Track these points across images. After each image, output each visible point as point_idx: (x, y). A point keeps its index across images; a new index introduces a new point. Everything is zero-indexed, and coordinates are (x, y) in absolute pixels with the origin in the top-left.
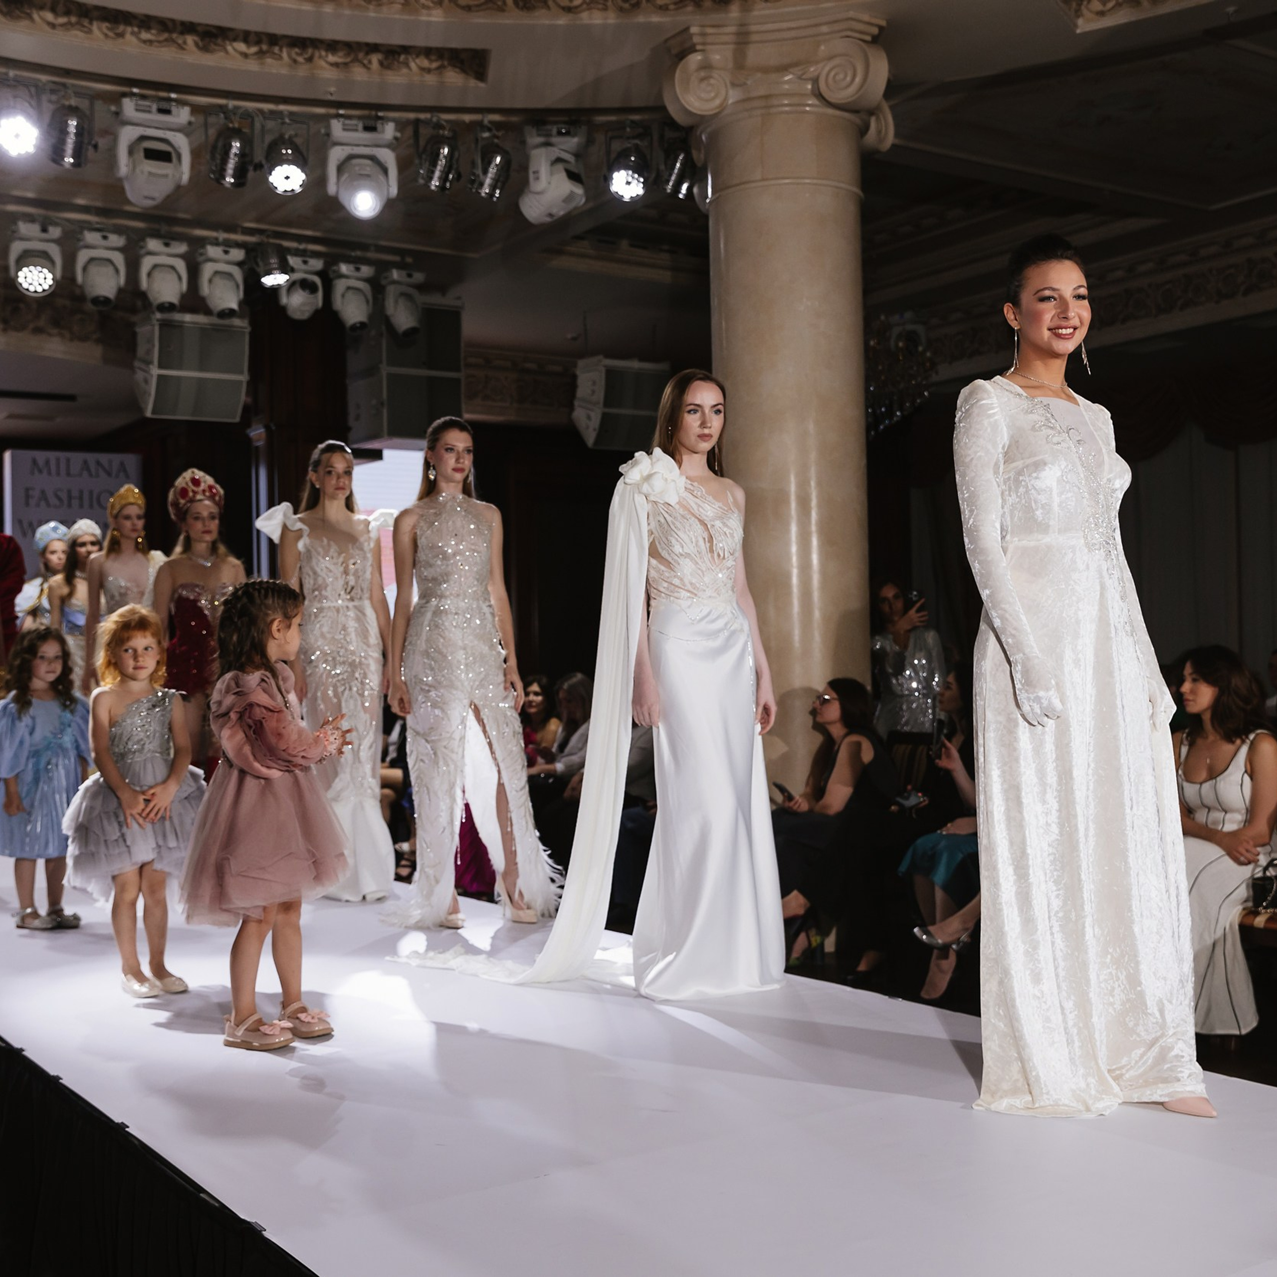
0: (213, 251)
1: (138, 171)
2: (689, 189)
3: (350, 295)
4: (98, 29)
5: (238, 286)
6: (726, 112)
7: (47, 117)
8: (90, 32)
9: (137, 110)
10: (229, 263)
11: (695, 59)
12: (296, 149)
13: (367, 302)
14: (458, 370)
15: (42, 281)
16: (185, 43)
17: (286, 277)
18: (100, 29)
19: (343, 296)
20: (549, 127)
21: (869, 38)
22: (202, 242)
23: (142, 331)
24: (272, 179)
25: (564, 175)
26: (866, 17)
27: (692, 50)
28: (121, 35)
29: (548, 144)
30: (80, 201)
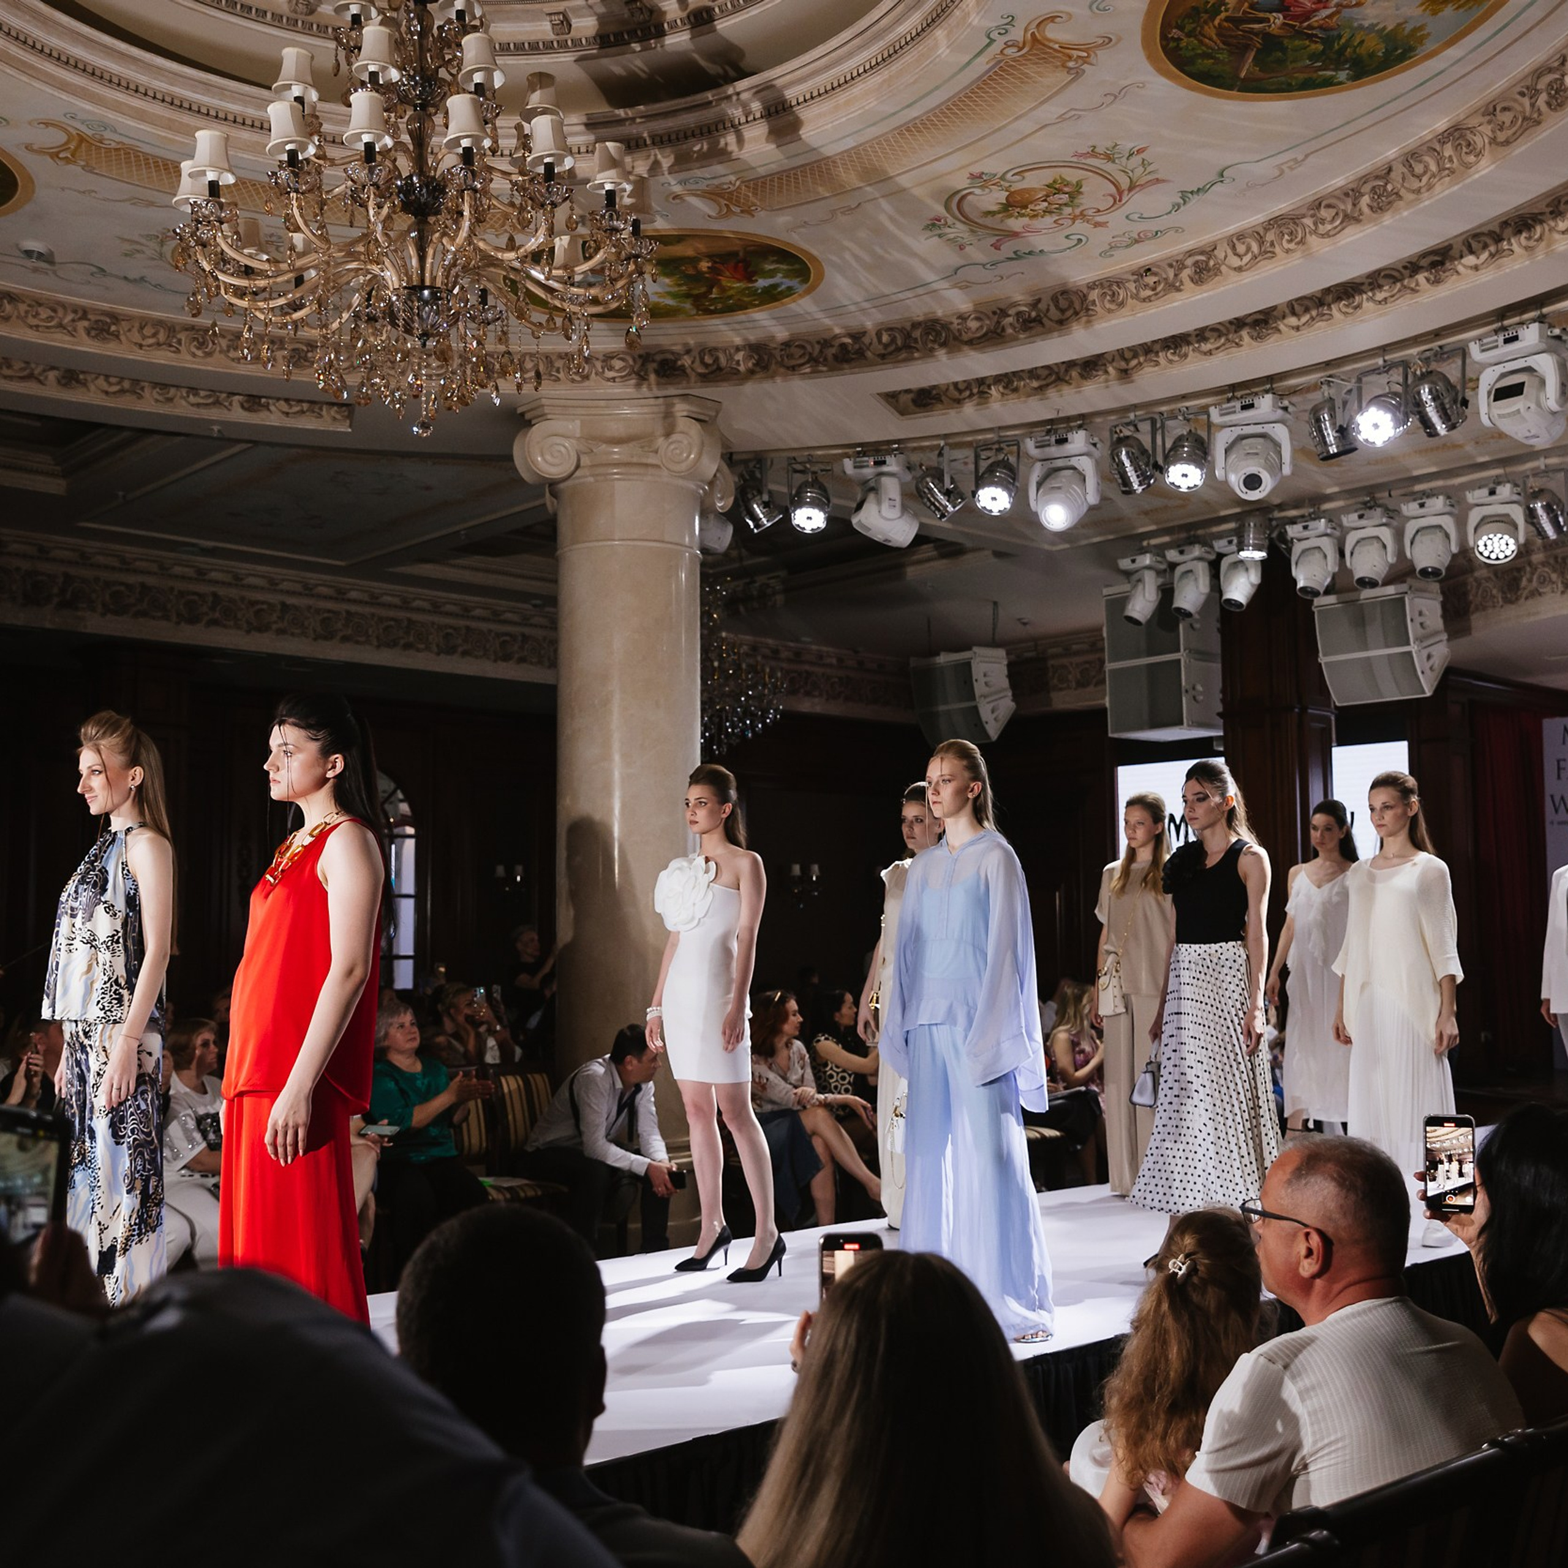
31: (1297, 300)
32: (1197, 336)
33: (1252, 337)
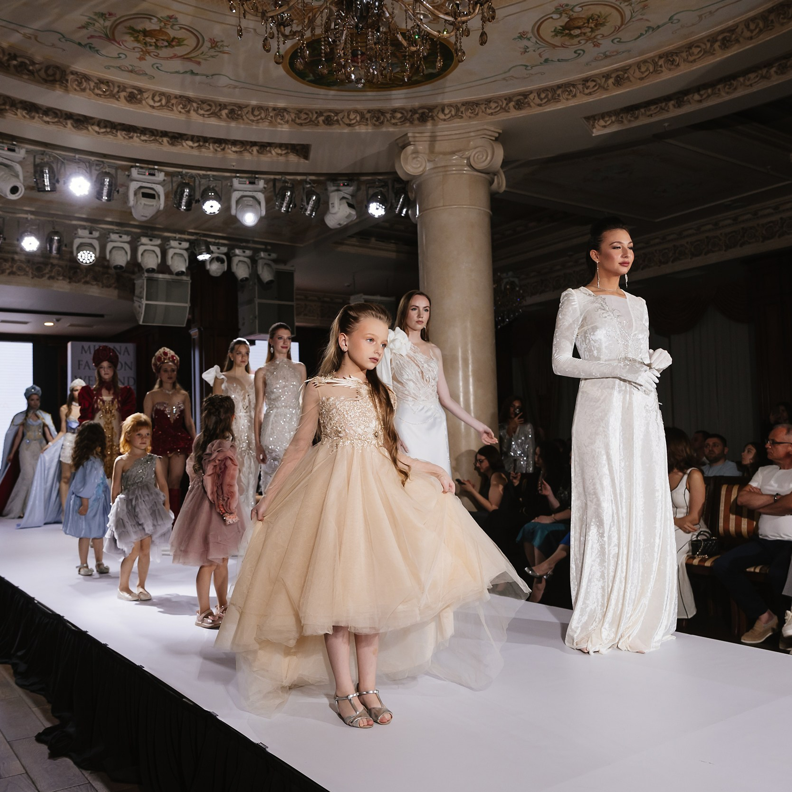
0: (173, 243)
1: (139, 203)
2: (407, 212)
3: (240, 264)
4: (120, 135)
5: (186, 260)
6: (426, 173)
7: (94, 178)
8: (116, 136)
9: (138, 174)
10: (180, 249)
11: (410, 148)
12: (216, 193)
13: (249, 268)
14: (292, 301)
15: (89, 258)
16: (162, 141)
17: (210, 256)
18: (121, 135)
19: (237, 265)
20: (339, 182)
21: (494, 139)
22: (168, 239)
23: (138, 282)
24: (204, 207)
25: (346, 205)
26: (492, 129)
27: (409, 144)
28: (131, 138)
29: (338, 190)
30: (109, 219)
31: (105, 121)
32: (44, 111)
33: (73, 126)
